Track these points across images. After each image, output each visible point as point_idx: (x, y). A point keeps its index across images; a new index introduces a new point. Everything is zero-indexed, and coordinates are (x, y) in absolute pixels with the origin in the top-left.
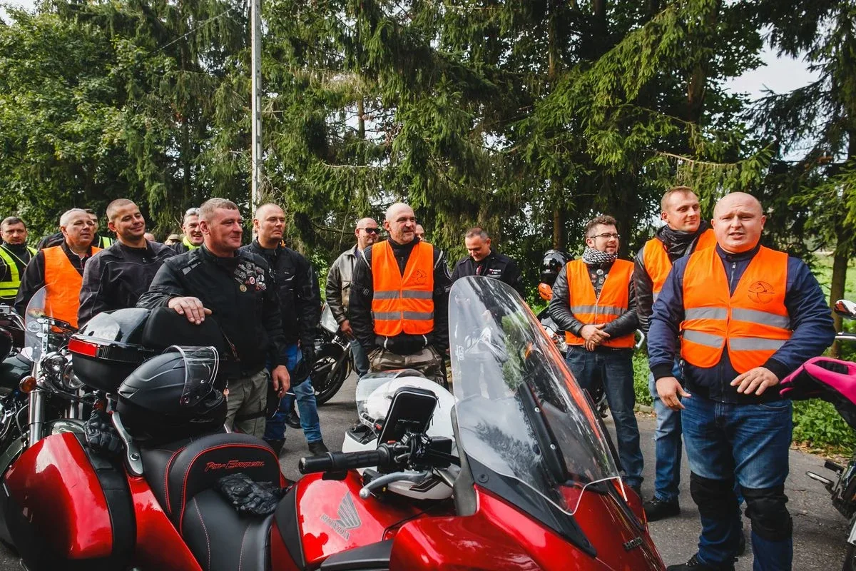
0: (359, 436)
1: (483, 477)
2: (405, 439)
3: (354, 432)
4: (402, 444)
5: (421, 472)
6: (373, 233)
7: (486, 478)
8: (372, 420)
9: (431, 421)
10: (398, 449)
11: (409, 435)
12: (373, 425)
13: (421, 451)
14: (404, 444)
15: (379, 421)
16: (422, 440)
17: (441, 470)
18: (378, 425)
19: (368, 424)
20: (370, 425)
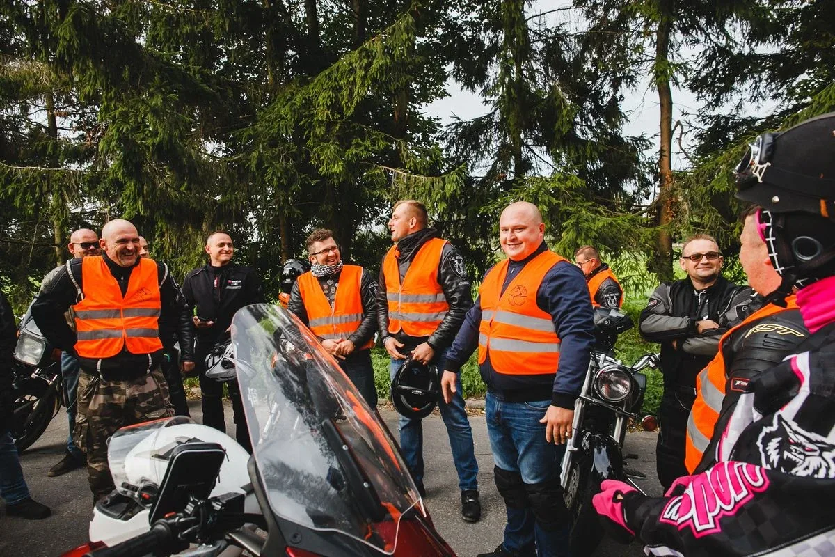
0: (117, 512)
1: (295, 536)
2: (190, 508)
3: (107, 507)
4: (186, 515)
5: (214, 545)
6: (92, 247)
7: (299, 536)
8: (135, 489)
9: (217, 479)
10: (182, 523)
11: (194, 502)
12: (136, 495)
13: (213, 519)
14: (189, 515)
15: (146, 489)
16: (214, 507)
17: (232, 533)
18: (145, 494)
19: (129, 493)
20: (133, 495)
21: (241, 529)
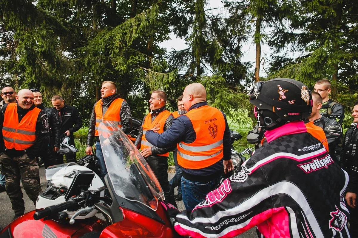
1: (122, 203)
2: (82, 194)
3: (45, 195)
5: (91, 207)
7: (124, 204)
8: (57, 188)
9: (91, 185)
10: (79, 199)
11: (83, 192)
12: (58, 190)
13: (91, 198)
14: (82, 196)
15: (62, 188)
16: (91, 193)
17: (95, 204)
18: (61, 190)
19: (55, 190)
20: (57, 190)
21: (99, 203)
